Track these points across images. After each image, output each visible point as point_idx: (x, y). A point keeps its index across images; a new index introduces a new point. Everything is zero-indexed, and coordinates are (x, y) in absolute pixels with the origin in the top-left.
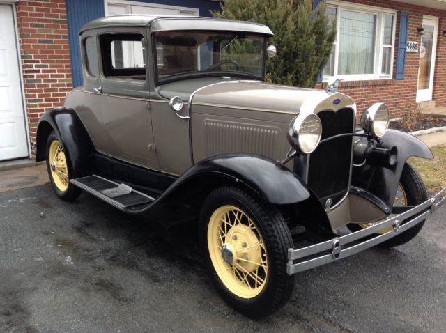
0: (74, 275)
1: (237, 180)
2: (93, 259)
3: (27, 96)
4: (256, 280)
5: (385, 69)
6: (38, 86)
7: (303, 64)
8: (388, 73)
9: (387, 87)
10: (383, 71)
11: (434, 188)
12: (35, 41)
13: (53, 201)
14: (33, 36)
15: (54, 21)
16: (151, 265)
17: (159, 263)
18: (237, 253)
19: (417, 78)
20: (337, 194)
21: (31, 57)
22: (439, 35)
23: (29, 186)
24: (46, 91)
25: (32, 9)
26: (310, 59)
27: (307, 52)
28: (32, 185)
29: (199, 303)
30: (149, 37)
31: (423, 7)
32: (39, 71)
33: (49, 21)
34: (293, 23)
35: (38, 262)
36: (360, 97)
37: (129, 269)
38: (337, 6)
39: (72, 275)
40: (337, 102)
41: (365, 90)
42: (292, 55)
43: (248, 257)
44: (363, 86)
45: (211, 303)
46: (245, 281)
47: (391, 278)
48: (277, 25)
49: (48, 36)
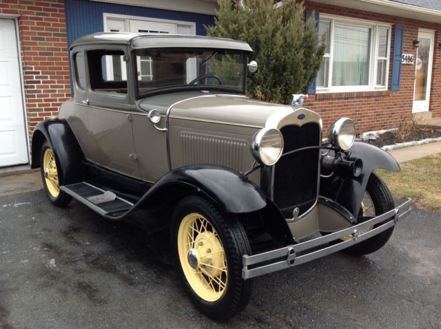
0: (55, 277)
1: (199, 190)
2: (75, 262)
3: (27, 105)
4: (219, 284)
5: (380, 80)
6: (38, 96)
7: (292, 77)
8: (384, 84)
9: (382, 98)
10: (379, 82)
11: (415, 199)
12: (36, 54)
13: (47, 206)
14: (34, 49)
15: (55, 35)
16: (128, 268)
17: (136, 267)
18: (201, 258)
19: (413, 90)
20: (306, 203)
21: (32, 68)
22: (435, 48)
23: (25, 191)
24: (45, 100)
25: (33, 24)
26: (299, 72)
27: (295, 65)
28: (29, 191)
29: (168, 305)
30: (129, 54)
31: (419, 21)
32: (39, 82)
33: (50, 34)
34: (281, 38)
35: (24, 264)
36: (354, 108)
37: (107, 272)
38: (331, 20)
39: (53, 277)
40: (301, 117)
41: (359, 101)
42: (281, 69)
43: (213, 262)
44: (357, 97)
45: (180, 306)
46: (210, 285)
47: (357, 285)
48: (266, 39)
49: (48, 49)
